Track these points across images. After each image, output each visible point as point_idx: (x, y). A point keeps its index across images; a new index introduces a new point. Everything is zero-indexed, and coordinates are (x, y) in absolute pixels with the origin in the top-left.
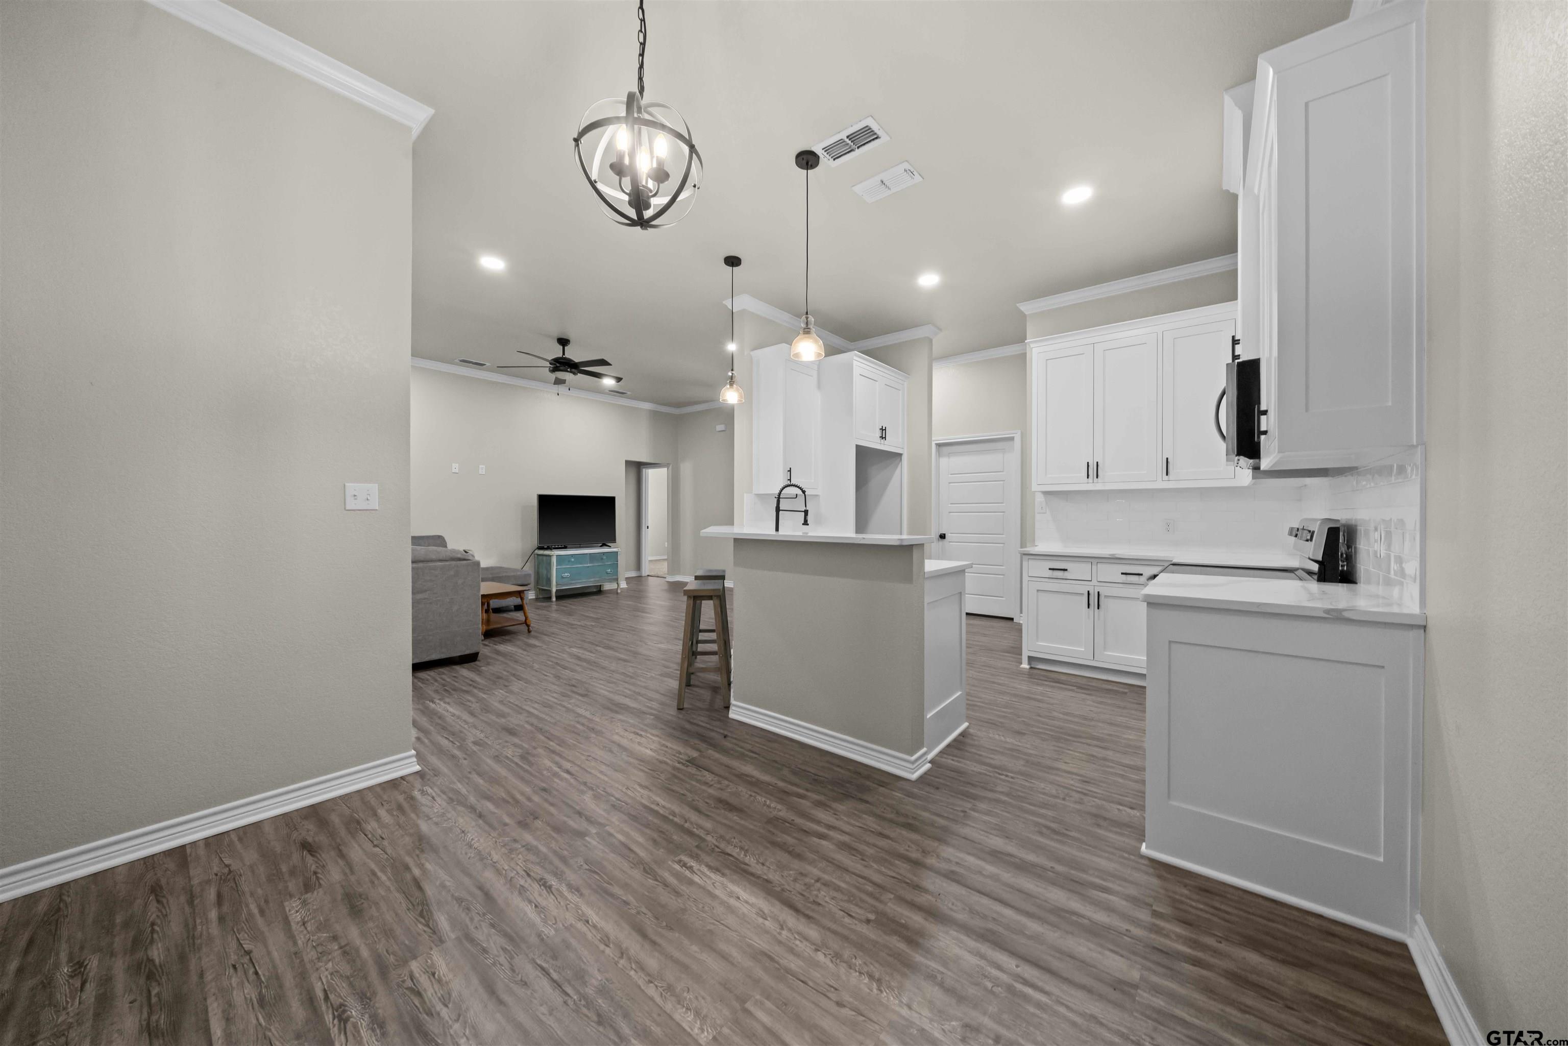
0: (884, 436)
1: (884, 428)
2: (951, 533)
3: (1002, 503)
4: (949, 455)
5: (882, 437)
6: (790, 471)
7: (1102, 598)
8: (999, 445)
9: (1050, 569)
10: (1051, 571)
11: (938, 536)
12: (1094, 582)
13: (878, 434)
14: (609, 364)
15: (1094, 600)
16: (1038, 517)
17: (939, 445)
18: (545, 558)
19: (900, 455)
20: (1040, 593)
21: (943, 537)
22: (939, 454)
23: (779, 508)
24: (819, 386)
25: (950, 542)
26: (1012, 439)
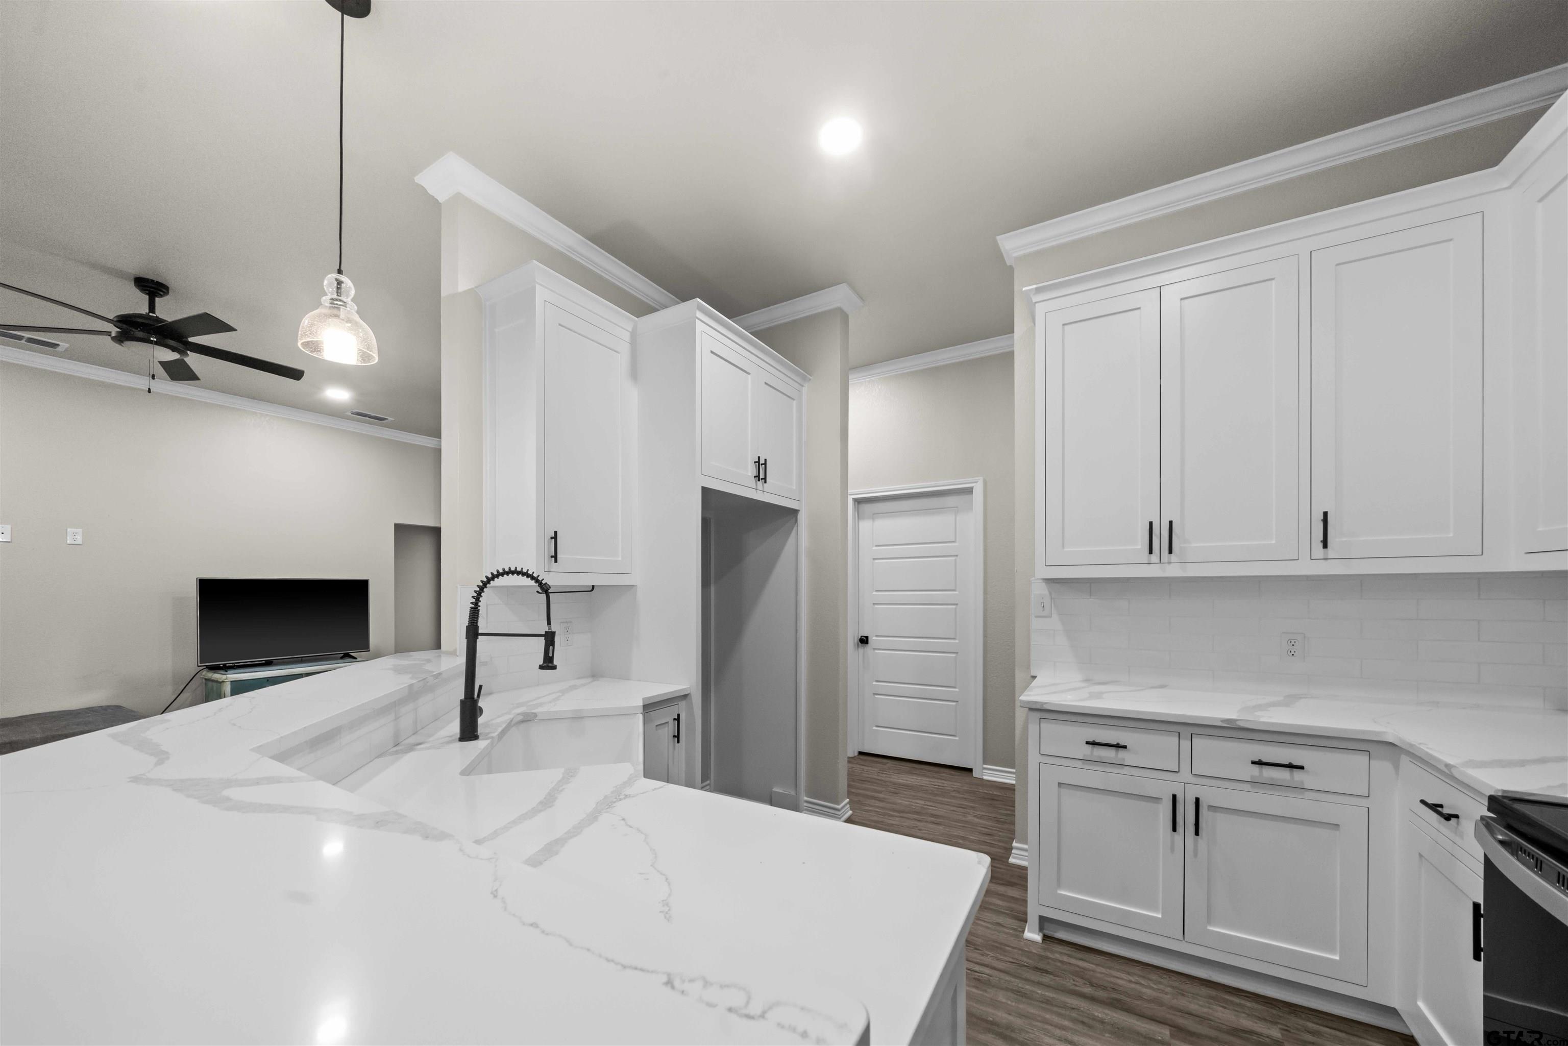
0: (762, 476)
1: (762, 461)
2: (877, 636)
3: (954, 590)
4: (874, 516)
5: (758, 477)
6: (555, 537)
7: (1203, 811)
8: (951, 501)
9: (1088, 743)
10: (1089, 747)
11: (857, 640)
12: (1185, 775)
13: (751, 471)
14: (235, 330)
15: (1187, 814)
16: (1036, 624)
17: (858, 502)
18: (215, 684)
19: (795, 512)
20: (1064, 791)
21: (864, 641)
22: (859, 516)
23: (477, 628)
24: (634, 373)
25: (874, 649)
26: (969, 491)
